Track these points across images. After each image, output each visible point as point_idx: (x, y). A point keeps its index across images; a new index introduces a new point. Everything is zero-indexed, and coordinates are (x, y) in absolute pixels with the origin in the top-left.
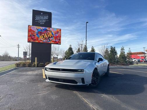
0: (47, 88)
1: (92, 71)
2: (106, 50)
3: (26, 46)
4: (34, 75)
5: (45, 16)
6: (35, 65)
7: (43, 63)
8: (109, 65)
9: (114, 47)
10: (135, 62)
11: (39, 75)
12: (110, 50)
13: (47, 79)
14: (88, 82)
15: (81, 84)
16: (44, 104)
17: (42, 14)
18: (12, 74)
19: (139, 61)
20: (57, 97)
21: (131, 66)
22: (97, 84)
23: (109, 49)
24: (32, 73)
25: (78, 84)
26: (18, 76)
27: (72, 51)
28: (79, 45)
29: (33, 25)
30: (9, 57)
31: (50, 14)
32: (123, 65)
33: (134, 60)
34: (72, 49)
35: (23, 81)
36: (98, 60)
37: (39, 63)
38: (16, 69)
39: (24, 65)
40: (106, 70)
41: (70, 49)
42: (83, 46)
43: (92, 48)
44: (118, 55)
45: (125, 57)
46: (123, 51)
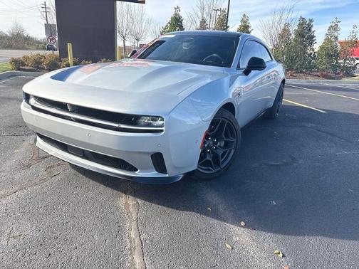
2: (284, 30)
7: (90, 62)
8: (283, 81)
9: (311, 21)
12: (297, 28)
14: (178, 169)
21: (346, 80)
23: (294, 28)
25: (138, 174)
32: (326, 77)
34: (181, 22)
37: (81, 61)
38: (11, 76)
39: (38, 66)
41: (177, 20)
43: (242, 21)
44: (316, 47)
45: (336, 51)
46: (336, 34)
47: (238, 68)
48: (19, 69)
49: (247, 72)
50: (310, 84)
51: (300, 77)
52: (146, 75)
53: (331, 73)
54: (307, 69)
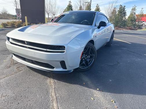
2: (114, 10)
8: (114, 31)
9: (125, 6)
14: (71, 67)
21: (139, 30)
23: (118, 9)
25: (55, 69)
32: (131, 29)
34: (72, 7)
36: (98, 25)
37: (31, 24)
38: (2, 30)
39: (13, 26)
43: (97, 7)
44: (127, 17)
45: (135, 19)
46: (135, 12)
47: (95, 25)
48: (5, 27)
49: (99, 27)
50: (125, 32)
51: (120, 29)
53: (133, 27)
54: (123, 26)
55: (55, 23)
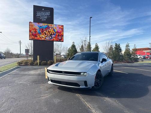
0: (49, 90)
1: (95, 73)
2: (111, 47)
3: (28, 44)
4: (36, 75)
5: (47, 12)
6: (37, 63)
7: (45, 62)
8: (112, 64)
9: (119, 44)
10: (141, 58)
11: (41, 75)
12: (115, 46)
13: (49, 81)
14: (90, 85)
15: (84, 87)
16: (46, 109)
17: (43, 9)
18: (14, 74)
19: (145, 58)
20: (59, 100)
21: (136, 63)
22: (100, 86)
24: (34, 72)
25: (81, 87)
26: (20, 76)
27: (75, 48)
28: (82, 42)
29: (34, 22)
30: (11, 53)
31: (51, 10)
33: (139, 57)
35: (25, 82)
36: (101, 60)
37: (42, 61)
38: (18, 68)
39: (26, 64)
40: (109, 69)
41: (74, 46)
42: (87, 43)
43: (96, 45)
44: (123, 52)
45: (130, 54)
46: (129, 48)
47: (100, 61)
48: (20, 65)
49: (102, 62)
50: (123, 65)
51: (119, 63)
52: (79, 64)
53: (130, 61)
54: (121, 60)
55: (71, 61)
